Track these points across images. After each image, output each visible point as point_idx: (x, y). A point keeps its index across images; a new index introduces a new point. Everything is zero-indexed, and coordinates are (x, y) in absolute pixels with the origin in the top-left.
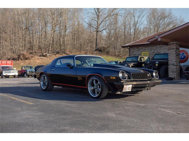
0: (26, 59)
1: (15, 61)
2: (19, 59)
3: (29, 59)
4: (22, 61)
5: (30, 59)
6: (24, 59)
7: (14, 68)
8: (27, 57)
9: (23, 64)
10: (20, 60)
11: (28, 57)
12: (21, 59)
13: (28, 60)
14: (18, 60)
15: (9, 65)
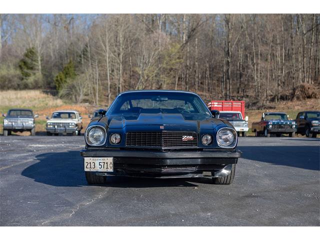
0: (309, 97)
1: (285, 102)
2: (293, 97)
3: (315, 98)
4: (300, 102)
5: (317, 97)
6: (304, 98)
7: (244, 117)
8: (310, 93)
9: (299, 108)
10: (295, 99)
11: (313, 93)
12: (298, 98)
13: (313, 100)
14: (291, 100)
15: (235, 110)
